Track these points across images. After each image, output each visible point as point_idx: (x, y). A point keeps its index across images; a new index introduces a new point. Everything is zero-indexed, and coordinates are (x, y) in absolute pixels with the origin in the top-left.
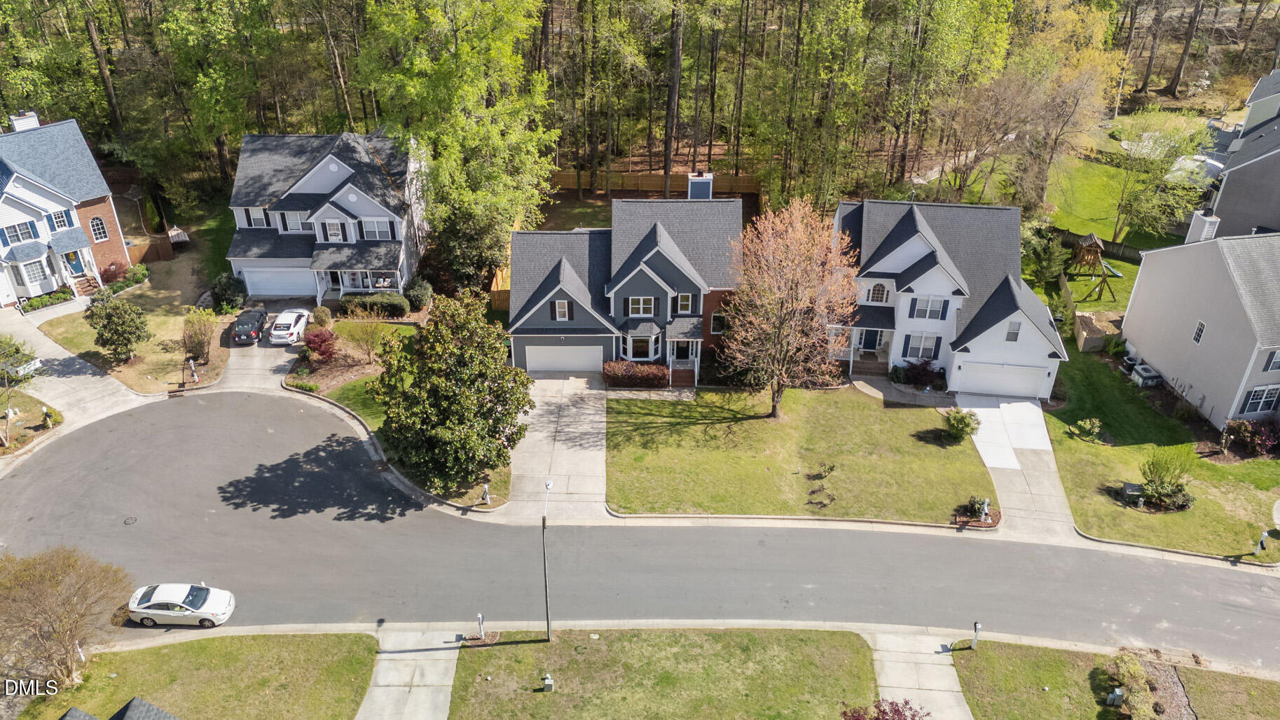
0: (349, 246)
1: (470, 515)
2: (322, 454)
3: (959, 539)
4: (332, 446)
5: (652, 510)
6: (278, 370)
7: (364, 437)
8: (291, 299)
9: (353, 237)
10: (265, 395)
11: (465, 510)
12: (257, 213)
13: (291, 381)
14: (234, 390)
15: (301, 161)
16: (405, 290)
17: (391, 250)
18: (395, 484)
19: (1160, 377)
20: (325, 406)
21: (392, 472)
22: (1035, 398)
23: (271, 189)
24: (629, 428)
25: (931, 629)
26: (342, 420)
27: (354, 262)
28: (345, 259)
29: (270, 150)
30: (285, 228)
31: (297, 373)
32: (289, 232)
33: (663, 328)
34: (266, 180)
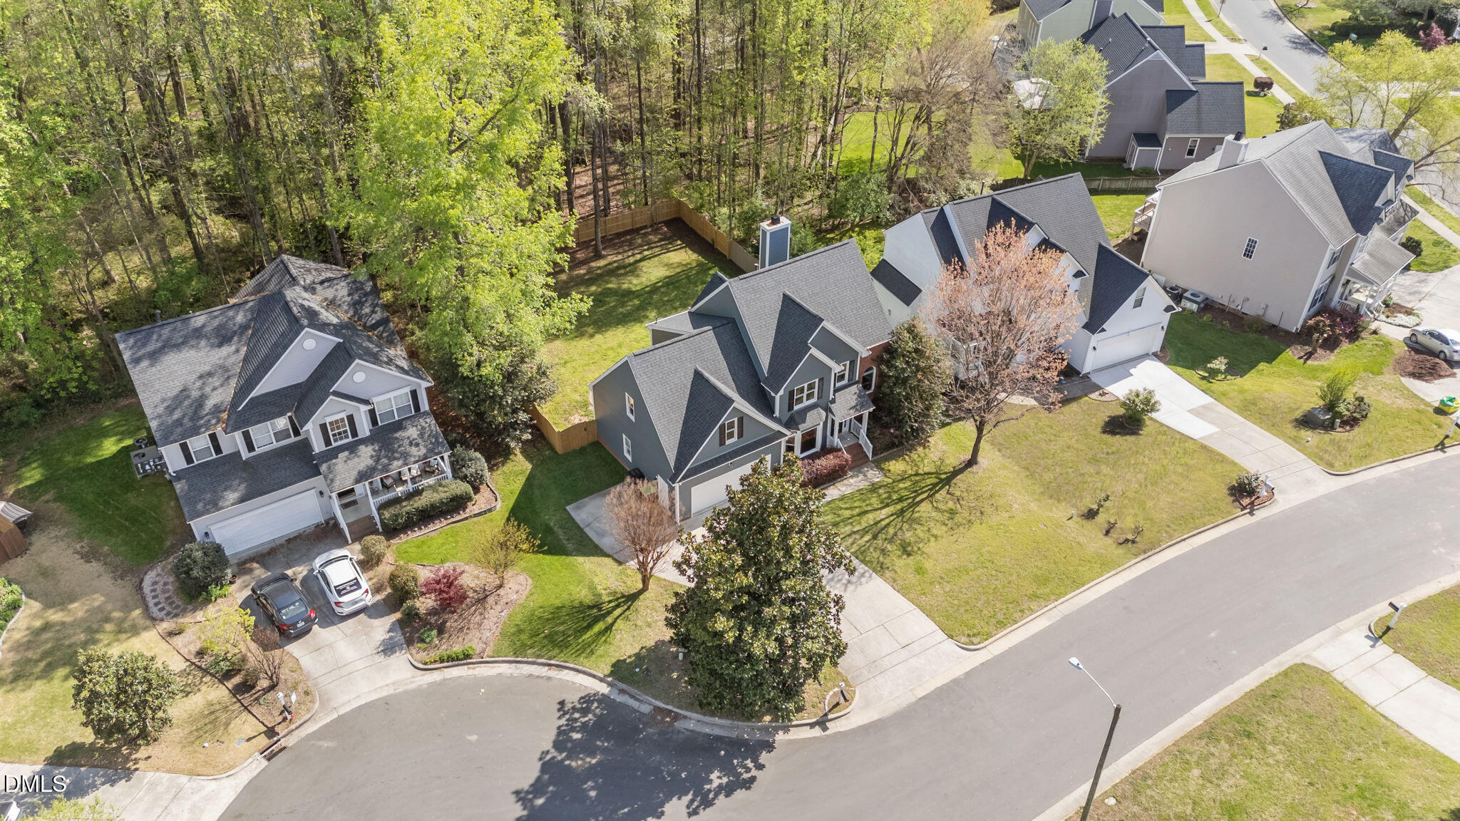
0: (364, 441)
1: (833, 727)
2: (576, 736)
3: (1258, 524)
4: (576, 720)
5: (1001, 625)
6: (388, 649)
7: (603, 689)
8: (289, 541)
9: (364, 428)
10: (406, 692)
11: (822, 723)
12: (199, 443)
13: (423, 656)
14: (355, 705)
15: (233, 348)
16: (454, 471)
17: (423, 428)
18: (707, 730)
19: (1207, 299)
20: (504, 669)
21: (685, 717)
22: (1147, 355)
23: (209, 404)
24: (867, 538)
25: (1342, 625)
26: (549, 678)
27: (385, 461)
28: (370, 462)
29: (178, 347)
30: (251, 447)
31: (423, 641)
32: (258, 451)
33: (828, 410)
34: (195, 394)
